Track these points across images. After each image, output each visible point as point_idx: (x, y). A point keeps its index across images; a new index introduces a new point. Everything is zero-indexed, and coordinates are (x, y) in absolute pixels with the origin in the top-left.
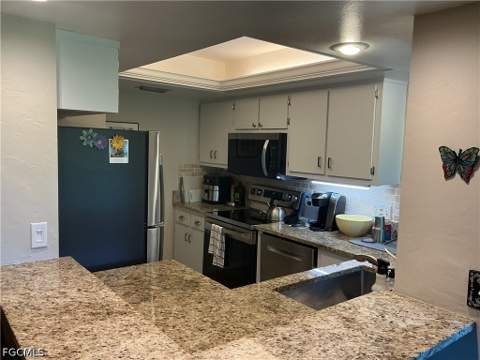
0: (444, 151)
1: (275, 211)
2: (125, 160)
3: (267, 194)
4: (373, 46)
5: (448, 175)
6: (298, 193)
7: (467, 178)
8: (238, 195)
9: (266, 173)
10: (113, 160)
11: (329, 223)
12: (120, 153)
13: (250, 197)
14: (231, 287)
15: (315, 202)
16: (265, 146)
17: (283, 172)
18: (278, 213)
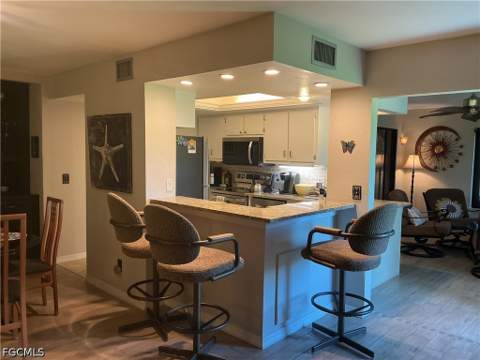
0: (343, 142)
1: (256, 186)
2: (194, 152)
3: (249, 177)
4: (314, 97)
5: (344, 151)
6: (270, 175)
7: (351, 152)
8: (227, 180)
9: (250, 162)
10: (190, 152)
11: (291, 190)
12: (193, 148)
13: (237, 180)
14: (265, 207)
15: (283, 177)
16: (250, 145)
17: (262, 161)
18: (258, 187)
